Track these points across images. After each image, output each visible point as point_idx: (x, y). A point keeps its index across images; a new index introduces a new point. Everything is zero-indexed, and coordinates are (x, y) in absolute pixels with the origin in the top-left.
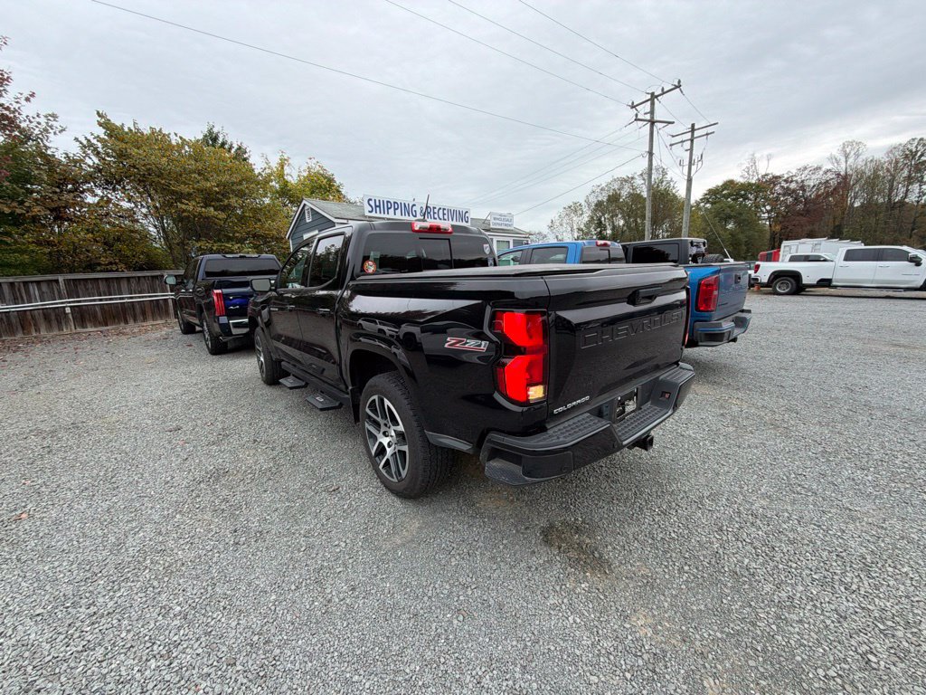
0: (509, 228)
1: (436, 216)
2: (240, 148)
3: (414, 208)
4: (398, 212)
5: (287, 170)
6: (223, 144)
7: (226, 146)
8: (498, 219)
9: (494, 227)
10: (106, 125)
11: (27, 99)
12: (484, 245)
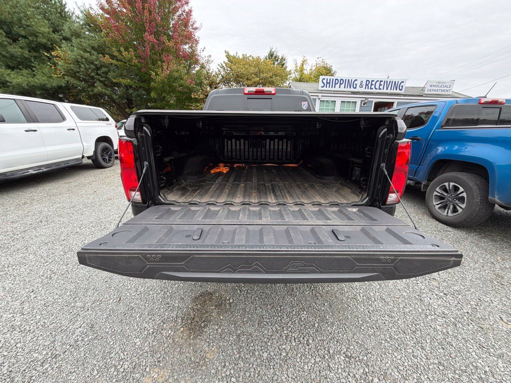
0: (446, 93)
1: (373, 87)
2: (282, 59)
3: (356, 82)
4: (343, 86)
5: (305, 67)
6: (276, 57)
7: (277, 59)
8: (435, 86)
9: (429, 93)
10: (228, 56)
12: (303, 103)
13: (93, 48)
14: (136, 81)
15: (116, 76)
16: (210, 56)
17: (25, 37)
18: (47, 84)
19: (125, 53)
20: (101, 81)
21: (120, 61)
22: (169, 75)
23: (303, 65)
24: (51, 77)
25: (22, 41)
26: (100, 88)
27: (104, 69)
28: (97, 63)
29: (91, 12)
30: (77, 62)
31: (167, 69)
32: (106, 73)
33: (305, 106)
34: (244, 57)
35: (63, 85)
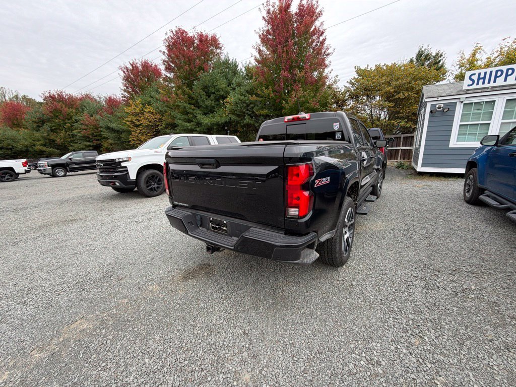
2: (437, 55)
4: (511, 78)
5: (478, 56)
6: (428, 55)
10: (358, 71)
11: (330, 72)
12: (334, 124)
13: (247, 92)
14: (272, 111)
15: (259, 109)
16: (337, 76)
17: (214, 93)
18: (219, 122)
19: (265, 91)
20: (249, 115)
21: (262, 97)
22: (297, 101)
23: (474, 55)
24: (222, 117)
25: (212, 96)
26: (247, 120)
27: (251, 106)
28: (247, 102)
29: (250, 66)
30: (236, 104)
31: (295, 97)
32: (252, 108)
33: (336, 127)
34: (378, 68)
35: (228, 121)
